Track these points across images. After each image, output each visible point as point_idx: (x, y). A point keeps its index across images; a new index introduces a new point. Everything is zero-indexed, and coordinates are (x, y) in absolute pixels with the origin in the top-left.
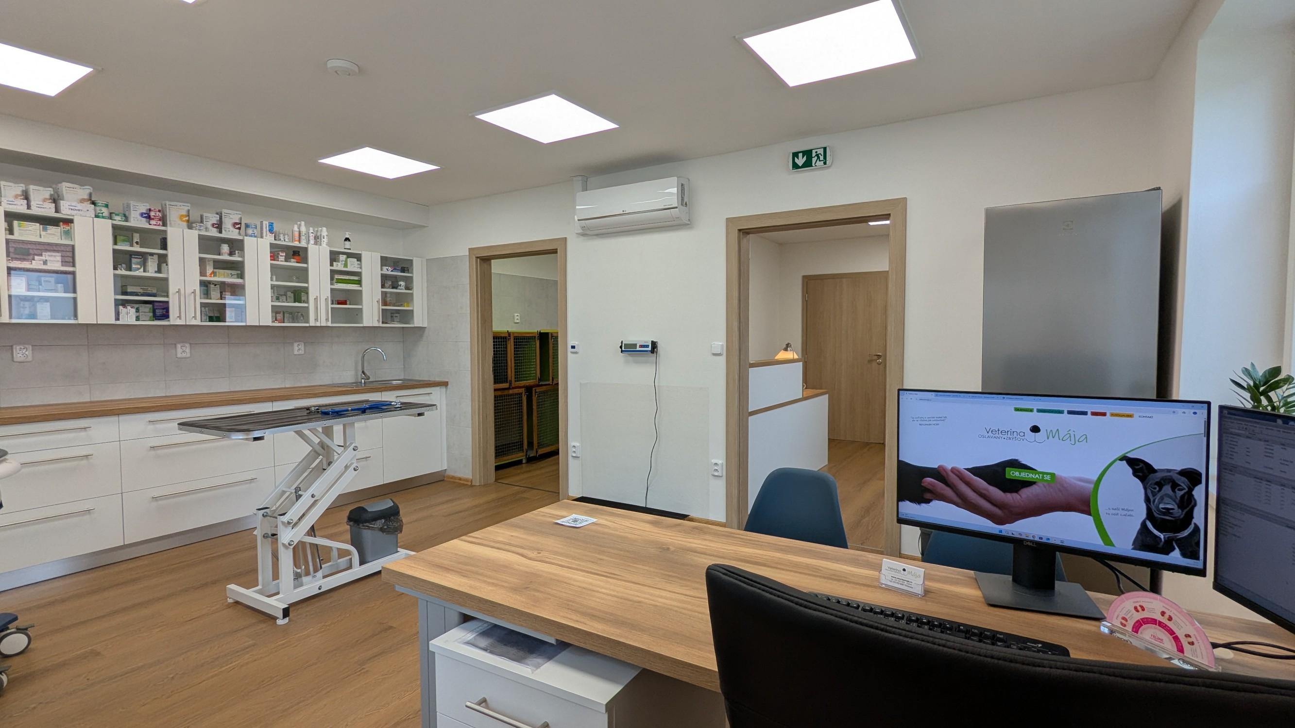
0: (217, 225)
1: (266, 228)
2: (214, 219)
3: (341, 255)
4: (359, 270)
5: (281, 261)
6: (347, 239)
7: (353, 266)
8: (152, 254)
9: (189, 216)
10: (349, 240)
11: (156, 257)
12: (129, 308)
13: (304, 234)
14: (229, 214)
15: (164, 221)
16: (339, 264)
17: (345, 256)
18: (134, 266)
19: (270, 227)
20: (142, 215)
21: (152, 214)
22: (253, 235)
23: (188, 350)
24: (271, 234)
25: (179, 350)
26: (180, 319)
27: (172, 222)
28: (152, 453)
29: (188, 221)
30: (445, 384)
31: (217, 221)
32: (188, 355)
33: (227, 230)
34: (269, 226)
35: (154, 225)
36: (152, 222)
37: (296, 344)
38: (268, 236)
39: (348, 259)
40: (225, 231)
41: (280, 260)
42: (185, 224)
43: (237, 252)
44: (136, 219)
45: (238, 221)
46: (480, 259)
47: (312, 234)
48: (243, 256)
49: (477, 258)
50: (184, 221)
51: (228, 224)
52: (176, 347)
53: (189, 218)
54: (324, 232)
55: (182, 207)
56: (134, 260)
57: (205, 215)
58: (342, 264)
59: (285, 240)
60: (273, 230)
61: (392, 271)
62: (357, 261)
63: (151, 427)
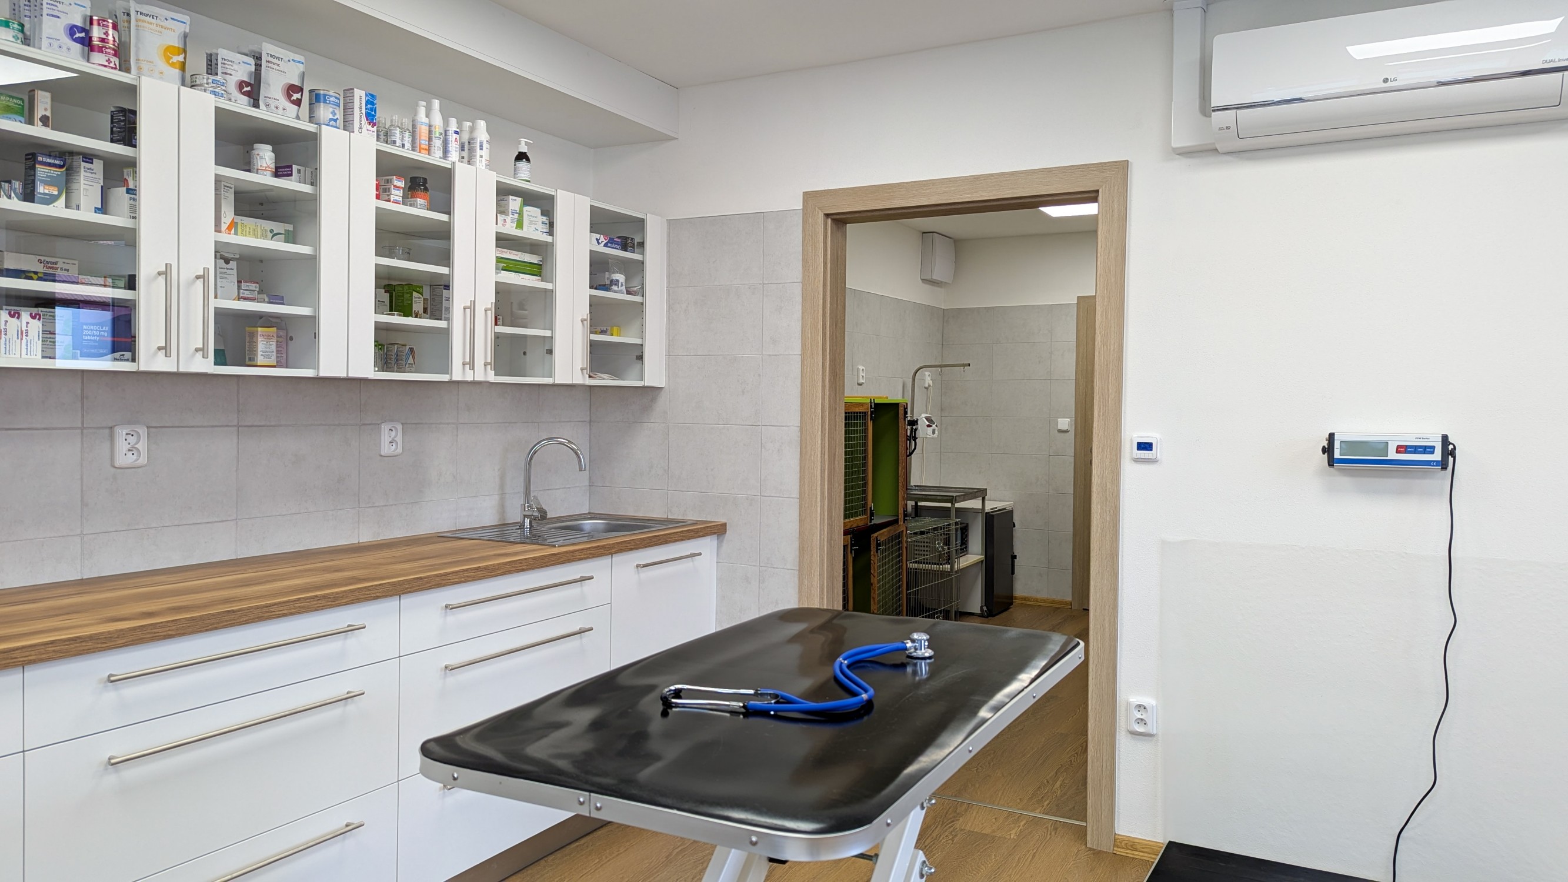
0: (249, 89)
1: (361, 108)
2: (240, 69)
3: (511, 197)
4: (549, 239)
5: (396, 204)
6: (522, 157)
7: (534, 226)
8: (89, 157)
9: (185, 51)
10: (528, 160)
11: (98, 165)
12: (25, 316)
13: (437, 135)
14: (278, 58)
15: (122, 55)
16: (508, 219)
17: (519, 200)
18: (41, 189)
19: (369, 106)
20: (72, 30)
21: (96, 33)
22: (332, 123)
23: (142, 446)
24: (370, 127)
25: (122, 444)
26: (168, 355)
27: (145, 66)
28: (112, 779)
29: (183, 67)
30: (719, 530)
31: (250, 74)
32: (143, 460)
33: (273, 104)
34: (367, 102)
35: (100, 66)
36: (98, 58)
37: (385, 428)
38: (364, 129)
39: (526, 208)
40: (267, 105)
41: (392, 198)
42: (176, 72)
43: (295, 168)
44: (56, 44)
45: (297, 83)
46: (832, 219)
47: (455, 136)
48: (314, 182)
49: (827, 215)
50: (172, 65)
51: (273, 87)
52: (112, 438)
53: (185, 58)
54: (482, 133)
55: (170, 24)
56: (41, 171)
57: (223, 53)
58: (512, 222)
59: (403, 146)
60: (374, 116)
61: (606, 245)
62: (542, 214)
63: (111, 695)
